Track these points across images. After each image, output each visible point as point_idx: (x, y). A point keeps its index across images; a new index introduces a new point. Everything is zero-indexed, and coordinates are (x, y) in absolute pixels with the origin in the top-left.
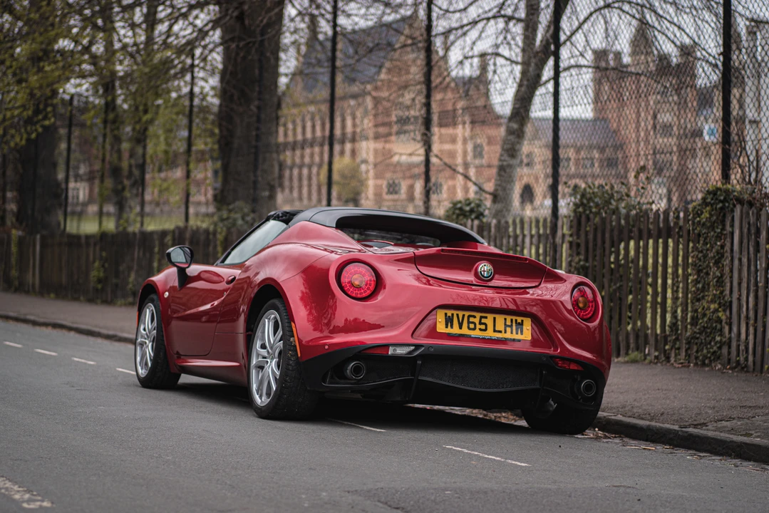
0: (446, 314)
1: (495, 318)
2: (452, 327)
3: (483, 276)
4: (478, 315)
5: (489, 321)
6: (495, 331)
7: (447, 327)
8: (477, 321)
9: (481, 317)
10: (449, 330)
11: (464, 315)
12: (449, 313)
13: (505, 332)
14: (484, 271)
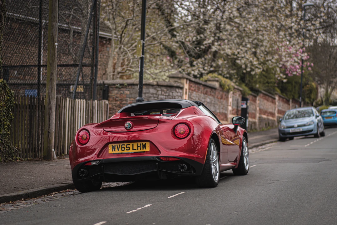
0: (112, 146)
1: (133, 144)
2: (115, 150)
3: (127, 128)
4: (126, 144)
5: (131, 146)
6: (133, 149)
7: (113, 151)
8: (125, 146)
9: (127, 145)
10: (114, 152)
11: (120, 145)
12: (114, 145)
13: (138, 149)
14: (127, 126)
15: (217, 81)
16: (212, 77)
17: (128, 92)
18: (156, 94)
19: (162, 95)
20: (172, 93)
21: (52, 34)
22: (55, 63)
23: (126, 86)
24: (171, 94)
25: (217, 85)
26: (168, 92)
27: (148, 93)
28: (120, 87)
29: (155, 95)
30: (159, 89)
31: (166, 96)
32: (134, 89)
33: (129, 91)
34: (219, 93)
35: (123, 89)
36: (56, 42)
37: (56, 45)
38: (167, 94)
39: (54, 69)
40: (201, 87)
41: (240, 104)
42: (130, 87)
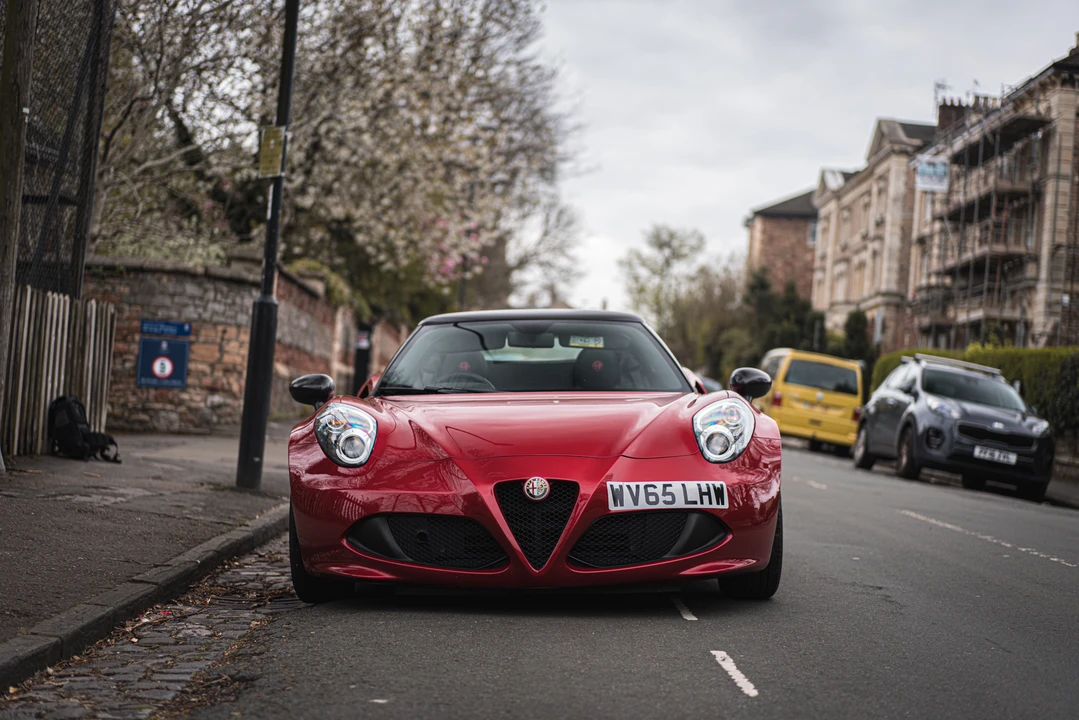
15: (321, 279)
16: (309, 269)
17: (125, 290)
18: (201, 298)
19: (215, 300)
20: (242, 298)
21: (16, 77)
22: (19, 170)
23: (121, 273)
24: (238, 300)
25: (319, 287)
26: (232, 294)
27: (181, 294)
28: (105, 274)
29: (197, 302)
30: (209, 286)
31: (225, 304)
32: (142, 281)
33: (128, 285)
34: (321, 309)
35: (112, 281)
36: (26, 107)
37: (26, 114)
38: (229, 301)
39: (15, 189)
40: (295, 291)
41: (352, 340)
42: (132, 276)
